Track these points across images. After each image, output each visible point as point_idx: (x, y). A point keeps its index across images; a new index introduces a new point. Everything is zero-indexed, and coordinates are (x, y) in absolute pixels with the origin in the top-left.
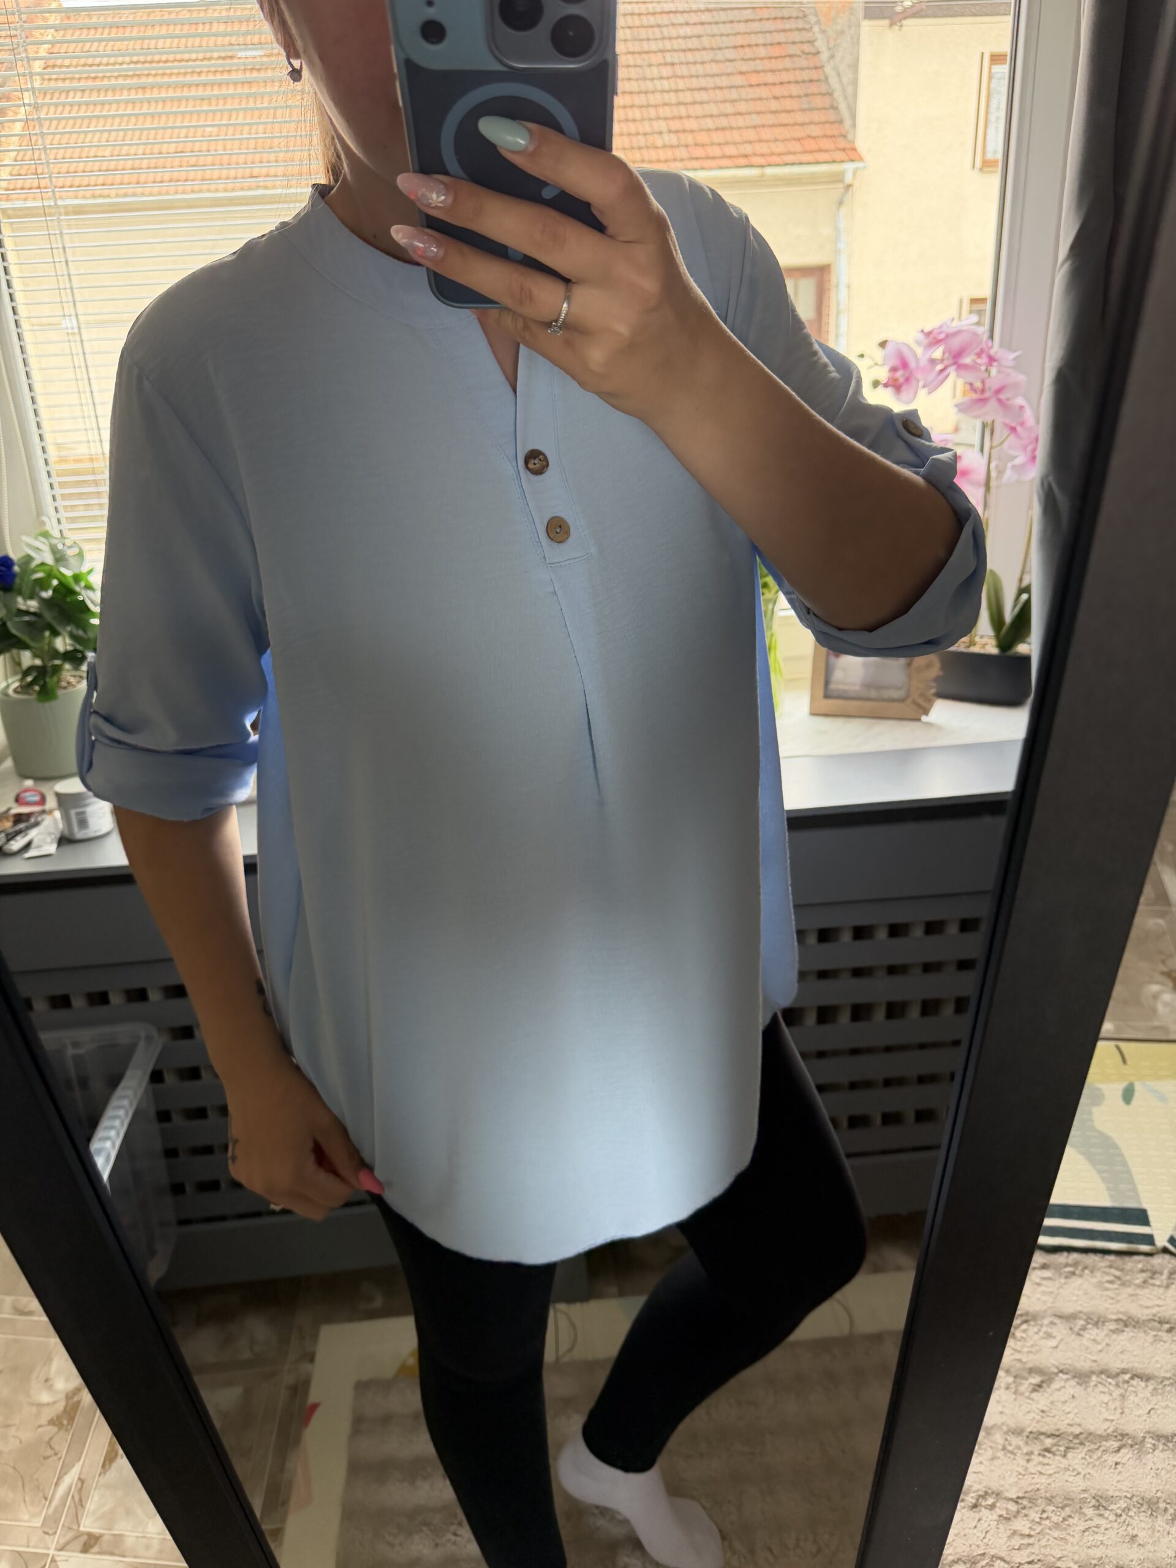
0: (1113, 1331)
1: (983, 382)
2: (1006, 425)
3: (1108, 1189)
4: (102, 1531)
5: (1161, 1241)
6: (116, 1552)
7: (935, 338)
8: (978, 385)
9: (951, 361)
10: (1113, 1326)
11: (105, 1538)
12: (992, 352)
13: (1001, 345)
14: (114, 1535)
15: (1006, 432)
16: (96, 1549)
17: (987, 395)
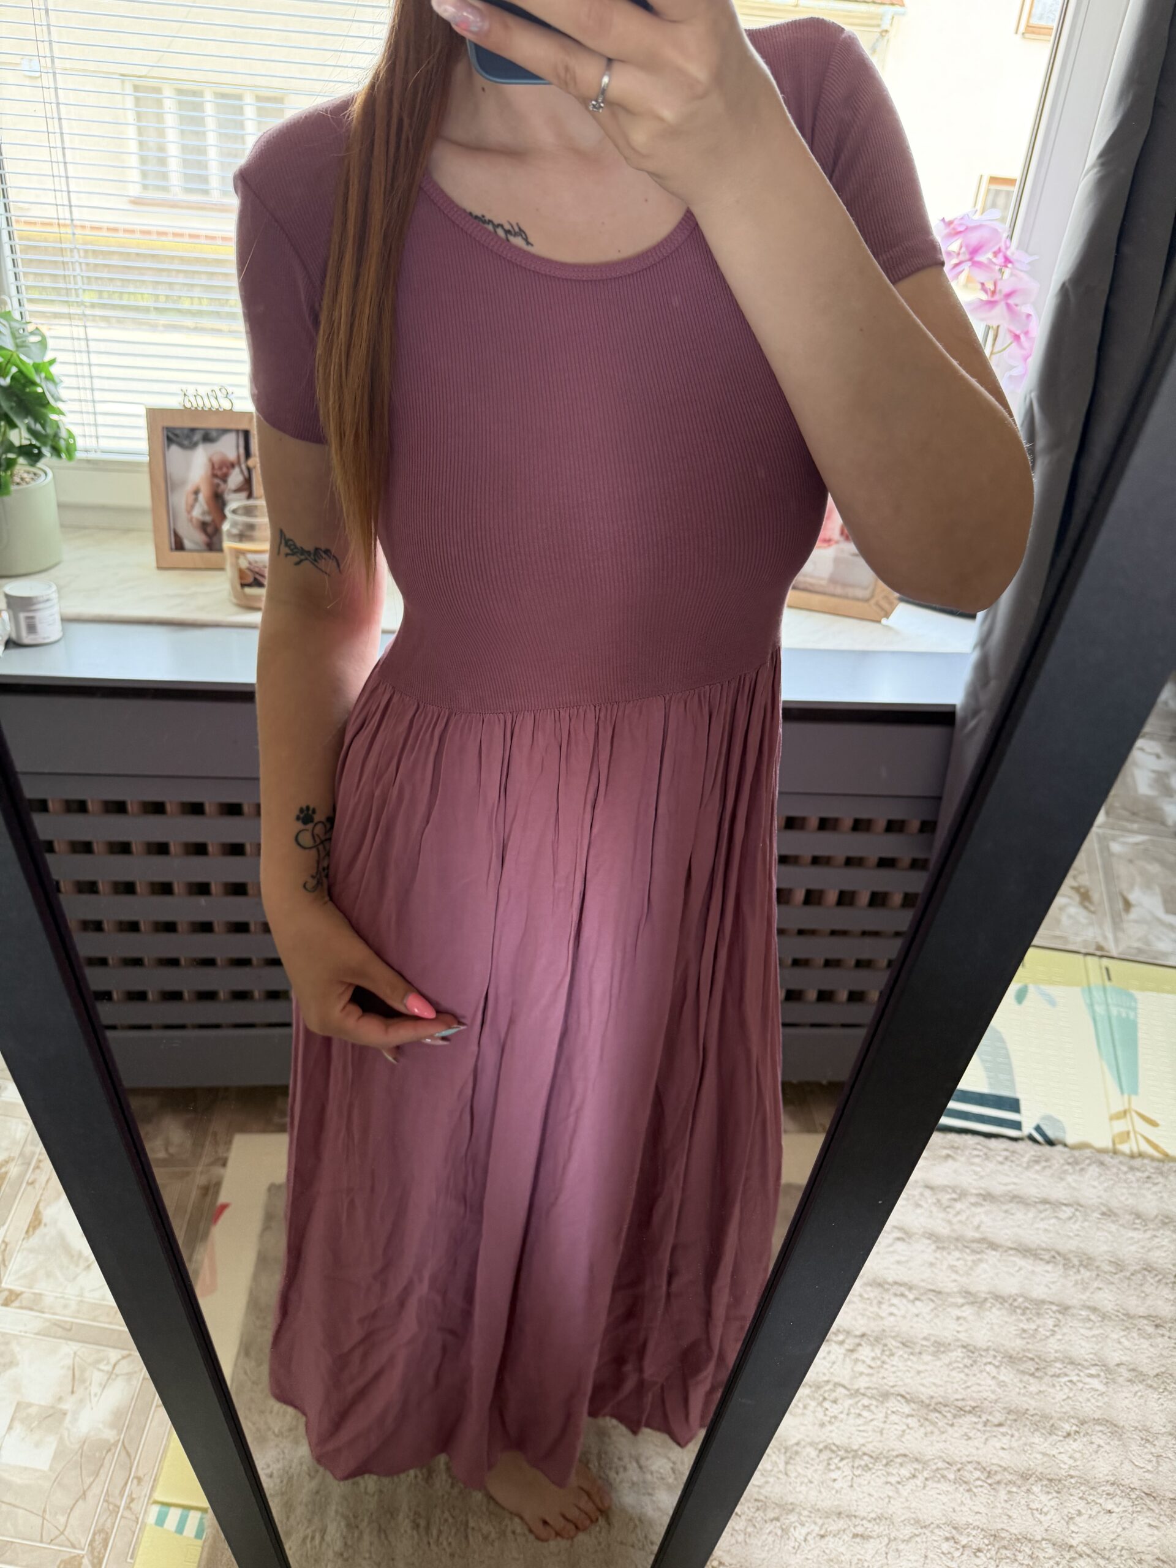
0: (973, 1204)
1: (995, 284)
2: (1011, 332)
3: (989, 1078)
4: (23, 1289)
5: (1028, 1129)
6: (35, 1308)
7: (954, 229)
8: (990, 286)
9: (967, 257)
10: (973, 1200)
11: (24, 1296)
12: (1009, 253)
13: (1017, 248)
14: (35, 1294)
15: (1009, 339)
16: (16, 1304)
17: (997, 297)
